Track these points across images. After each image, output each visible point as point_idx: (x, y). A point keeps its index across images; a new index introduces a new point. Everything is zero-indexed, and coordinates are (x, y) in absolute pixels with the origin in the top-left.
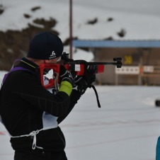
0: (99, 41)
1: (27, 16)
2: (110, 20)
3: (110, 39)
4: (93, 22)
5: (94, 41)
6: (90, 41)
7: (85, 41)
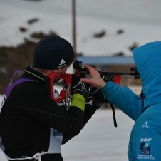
0: (108, 57)
1: (23, 30)
2: (120, 32)
3: (121, 55)
4: (101, 35)
5: (102, 57)
6: (97, 57)
7: (91, 57)
